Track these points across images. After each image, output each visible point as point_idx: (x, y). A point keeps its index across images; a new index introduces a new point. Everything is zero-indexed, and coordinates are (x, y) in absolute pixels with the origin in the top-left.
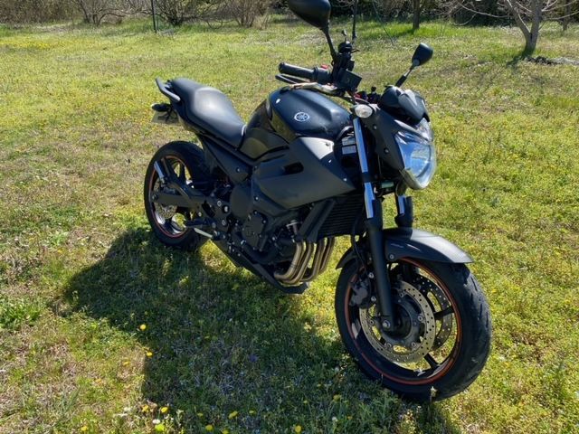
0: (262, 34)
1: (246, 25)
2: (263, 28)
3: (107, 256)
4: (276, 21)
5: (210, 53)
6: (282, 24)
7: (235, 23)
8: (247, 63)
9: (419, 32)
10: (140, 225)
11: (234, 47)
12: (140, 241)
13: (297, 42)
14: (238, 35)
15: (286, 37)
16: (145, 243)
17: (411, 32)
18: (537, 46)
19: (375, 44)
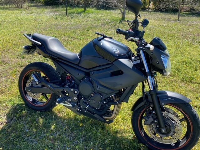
0: (28, 11)
1: (19, 7)
2: (27, 9)
3: (7, 123)
4: (31, 6)
5: (9, 19)
6: (34, 7)
7: (14, 6)
8: (29, 23)
9: (86, 11)
10: (18, 103)
11: (19, 16)
12: (22, 111)
13: (44, 15)
14: (18, 11)
15: (39, 12)
16: (24, 111)
17: (84, 11)
18: (125, 17)
19: (74, 15)
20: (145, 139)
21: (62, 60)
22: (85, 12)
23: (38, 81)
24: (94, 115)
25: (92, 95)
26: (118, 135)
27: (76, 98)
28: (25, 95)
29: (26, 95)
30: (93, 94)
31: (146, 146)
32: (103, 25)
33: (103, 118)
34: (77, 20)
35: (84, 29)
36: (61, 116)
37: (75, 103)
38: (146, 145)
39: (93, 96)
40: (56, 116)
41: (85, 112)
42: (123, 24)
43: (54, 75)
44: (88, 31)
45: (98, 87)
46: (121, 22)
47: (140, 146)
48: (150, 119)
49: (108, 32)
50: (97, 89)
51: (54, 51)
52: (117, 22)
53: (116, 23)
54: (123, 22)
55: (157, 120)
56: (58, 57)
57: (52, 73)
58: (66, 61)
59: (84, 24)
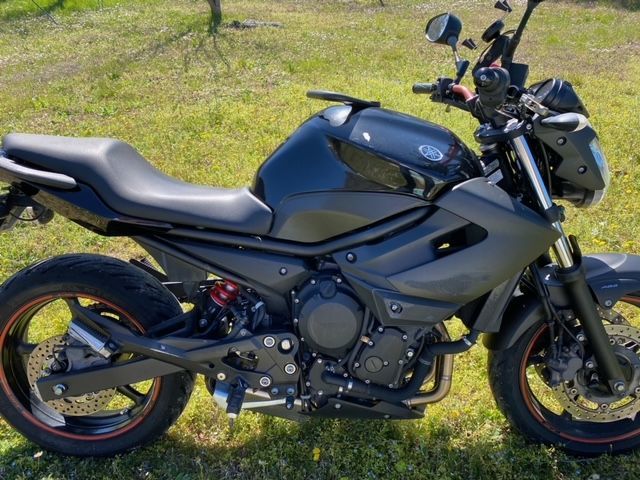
9: (68, 4)
17: (60, 4)
19: (28, 23)
20: (548, 427)
21: (192, 228)
22: (62, 7)
23: (106, 346)
24: (374, 409)
25: (365, 340)
26: (455, 443)
27: (291, 369)
28: (25, 413)
29: (30, 410)
30: (368, 335)
31: (562, 449)
32: (157, 47)
33: (405, 406)
34: (47, 41)
35: (96, 72)
36: (214, 441)
37: (290, 384)
38: (560, 445)
39: (371, 343)
40: (192, 450)
41: (338, 406)
42: (224, 36)
43: (152, 299)
44: (115, 77)
45: (395, 307)
46: (212, 31)
47: (544, 455)
48: (571, 362)
49: (191, 73)
50: (392, 315)
51: (144, 202)
52: (201, 31)
53: (198, 37)
54: (222, 30)
55: (593, 358)
56: (172, 224)
57: (142, 290)
58: (208, 230)
59: (85, 51)
